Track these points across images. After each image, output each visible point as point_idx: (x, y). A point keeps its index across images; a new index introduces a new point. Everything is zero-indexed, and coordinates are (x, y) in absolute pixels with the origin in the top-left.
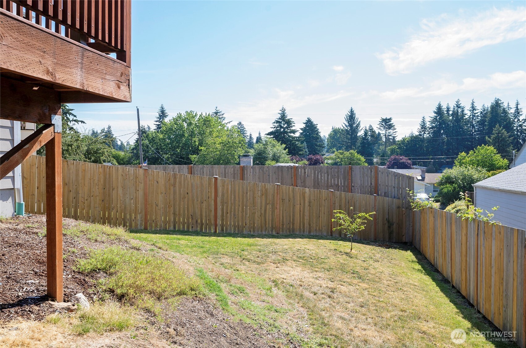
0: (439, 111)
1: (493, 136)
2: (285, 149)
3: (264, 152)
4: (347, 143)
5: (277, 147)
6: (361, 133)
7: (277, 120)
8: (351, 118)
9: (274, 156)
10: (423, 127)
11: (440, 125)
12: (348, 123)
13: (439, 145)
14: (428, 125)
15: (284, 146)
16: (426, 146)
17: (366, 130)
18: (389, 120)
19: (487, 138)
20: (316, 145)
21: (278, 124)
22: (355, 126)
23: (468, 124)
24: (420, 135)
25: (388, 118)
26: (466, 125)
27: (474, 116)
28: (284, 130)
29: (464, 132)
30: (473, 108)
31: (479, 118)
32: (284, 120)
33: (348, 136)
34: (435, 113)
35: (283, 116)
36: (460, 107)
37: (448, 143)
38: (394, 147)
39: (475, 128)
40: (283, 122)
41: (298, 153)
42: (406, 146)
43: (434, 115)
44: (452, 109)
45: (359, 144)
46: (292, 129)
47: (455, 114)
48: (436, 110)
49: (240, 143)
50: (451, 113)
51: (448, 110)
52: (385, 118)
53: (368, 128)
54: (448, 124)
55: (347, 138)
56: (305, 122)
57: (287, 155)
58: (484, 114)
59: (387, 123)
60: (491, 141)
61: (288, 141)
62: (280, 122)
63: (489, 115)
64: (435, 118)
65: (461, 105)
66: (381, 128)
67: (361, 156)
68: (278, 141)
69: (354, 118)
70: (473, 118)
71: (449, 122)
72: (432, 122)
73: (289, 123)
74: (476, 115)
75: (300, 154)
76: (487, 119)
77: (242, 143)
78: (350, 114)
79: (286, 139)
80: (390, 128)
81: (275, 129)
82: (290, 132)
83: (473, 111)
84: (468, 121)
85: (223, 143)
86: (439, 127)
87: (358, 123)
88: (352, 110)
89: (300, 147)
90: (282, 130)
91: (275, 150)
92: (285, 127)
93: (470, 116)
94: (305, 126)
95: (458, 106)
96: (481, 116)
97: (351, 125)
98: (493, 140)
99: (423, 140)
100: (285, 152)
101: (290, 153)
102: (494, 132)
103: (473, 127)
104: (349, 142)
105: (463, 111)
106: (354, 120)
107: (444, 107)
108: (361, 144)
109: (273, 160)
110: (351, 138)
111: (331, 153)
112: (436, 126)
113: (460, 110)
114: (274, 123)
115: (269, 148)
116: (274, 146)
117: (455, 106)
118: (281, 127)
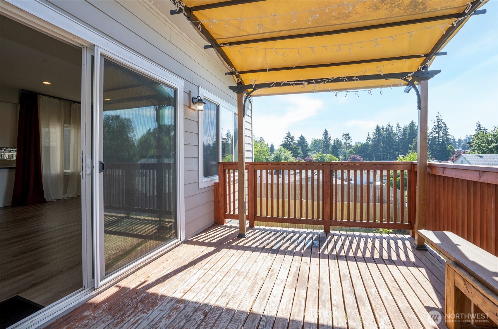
0: (378, 129)
1: (413, 144)
2: (291, 154)
3: (280, 156)
4: (324, 148)
5: (287, 153)
6: (332, 142)
7: (286, 137)
8: (326, 134)
9: (285, 157)
10: (369, 138)
11: (378, 137)
12: (324, 137)
13: (378, 148)
14: (371, 137)
15: (290, 152)
16: (371, 149)
17: (335, 141)
18: (347, 134)
19: (410, 145)
20: (306, 150)
21: (286, 139)
22: (328, 138)
23: (395, 136)
24: (367, 143)
25: (347, 133)
26: (394, 136)
27: (399, 131)
28: (290, 143)
29: (393, 141)
30: (398, 127)
31: (402, 132)
32: (289, 137)
33: (324, 144)
34: (375, 130)
35: (289, 135)
36: (390, 126)
37: (384, 147)
38: (351, 150)
39: (400, 138)
40: (289, 138)
41: (298, 155)
42: (359, 149)
43: (375, 131)
44: (385, 127)
45: (330, 148)
46: (294, 142)
47: (387, 130)
48: (376, 129)
49: (267, 151)
50: (385, 129)
51: (383, 128)
52: (345, 134)
53: (336, 140)
54: (383, 136)
55: (323, 145)
56: (300, 137)
57: (292, 157)
58: (405, 129)
59: (347, 136)
60: (412, 147)
61: (292, 149)
62: (287, 139)
63: (408, 131)
64: (376, 133)
65: (390, 125)
66: (343, 139)
67: (336, 158)
68: (287, 149)
69: (328, 134)
70: (398, 132)
71: (384, 135)
72: (373, 135)
73: (292, 139)
74: (400, 130)
75: (299, 156)
76: (407, 133)
77: (268, 151)
78: (325, 132)
79: (291, 148)
80: (348, 139)
81: (284, 142)
82: (293, 144)
83: (398, 128)
84: (396, 134)
85: (257, 151)
86: (378, 138)
87: (329, 137)
88: (326, 129)
89: (299, 152)
90: (289, 142)
91: (286, 154)
92: (290, 141)
93: (397, 131)
94: (299, 139)
95: (389, 126)
96: (403, 131)
97: (326, 138)
98: (414, 146)
99: (368, 146)
100: (291, 155)
101: (293, 156)
102: (414, 141)
103: (399, 137)
104: (325, 148)
105: (392, 129)
106: (327, 135)
107: (381, 127)
108: (332, 148)
109: (285, 160)
110: (326, 145)
111: (313, 153)
112: (376, 137)
113: (390, 128)
114: (284, 139)
115: (282, 153)
116: (285, 152)
117: (387, 125)
118: (288, 141)
